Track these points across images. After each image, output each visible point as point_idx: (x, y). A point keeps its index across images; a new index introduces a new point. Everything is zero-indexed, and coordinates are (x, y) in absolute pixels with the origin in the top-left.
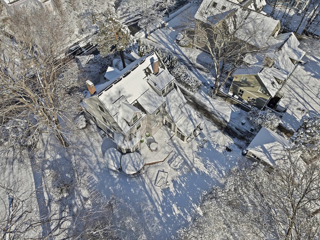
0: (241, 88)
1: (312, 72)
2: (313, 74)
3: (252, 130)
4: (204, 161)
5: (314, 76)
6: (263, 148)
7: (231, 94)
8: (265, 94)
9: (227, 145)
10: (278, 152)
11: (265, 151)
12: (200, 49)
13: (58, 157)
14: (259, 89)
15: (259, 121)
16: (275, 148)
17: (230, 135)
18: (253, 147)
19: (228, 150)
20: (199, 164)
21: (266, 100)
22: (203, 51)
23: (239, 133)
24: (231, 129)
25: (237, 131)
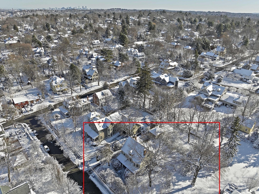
8: (139, 126)
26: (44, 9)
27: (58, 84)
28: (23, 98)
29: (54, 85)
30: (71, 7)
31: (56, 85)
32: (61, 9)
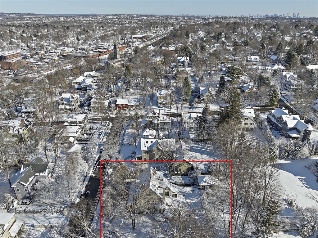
0: (179, 168)
1: (194, 152)
2: (195, 152)
3: (194, 180)
4: (189, 199)
5: (195, 153)
6: (204, 181)
7: (176, 173)
8: (189, 165)
9: (191, 190)
10: (208, 179)
11: (205, 182)
12: (147, 163)
13: (135, 234)
14: (186, 164)
15: (195, 175)
16: (207, 179)
17: (189, 186)
18: (200, 183)
19: (193, 191)
20: (188, 201)
21: (190, 167)
22: (149, 163)
23: (191, 184)
24: (187, 184)
25: (190, 184)
26: (243, 16)
27: (162, 96)
28: (126, 101)
29: (157, 96)
30: (277, 14)
31: (159, 96)
32: (264, 16)
